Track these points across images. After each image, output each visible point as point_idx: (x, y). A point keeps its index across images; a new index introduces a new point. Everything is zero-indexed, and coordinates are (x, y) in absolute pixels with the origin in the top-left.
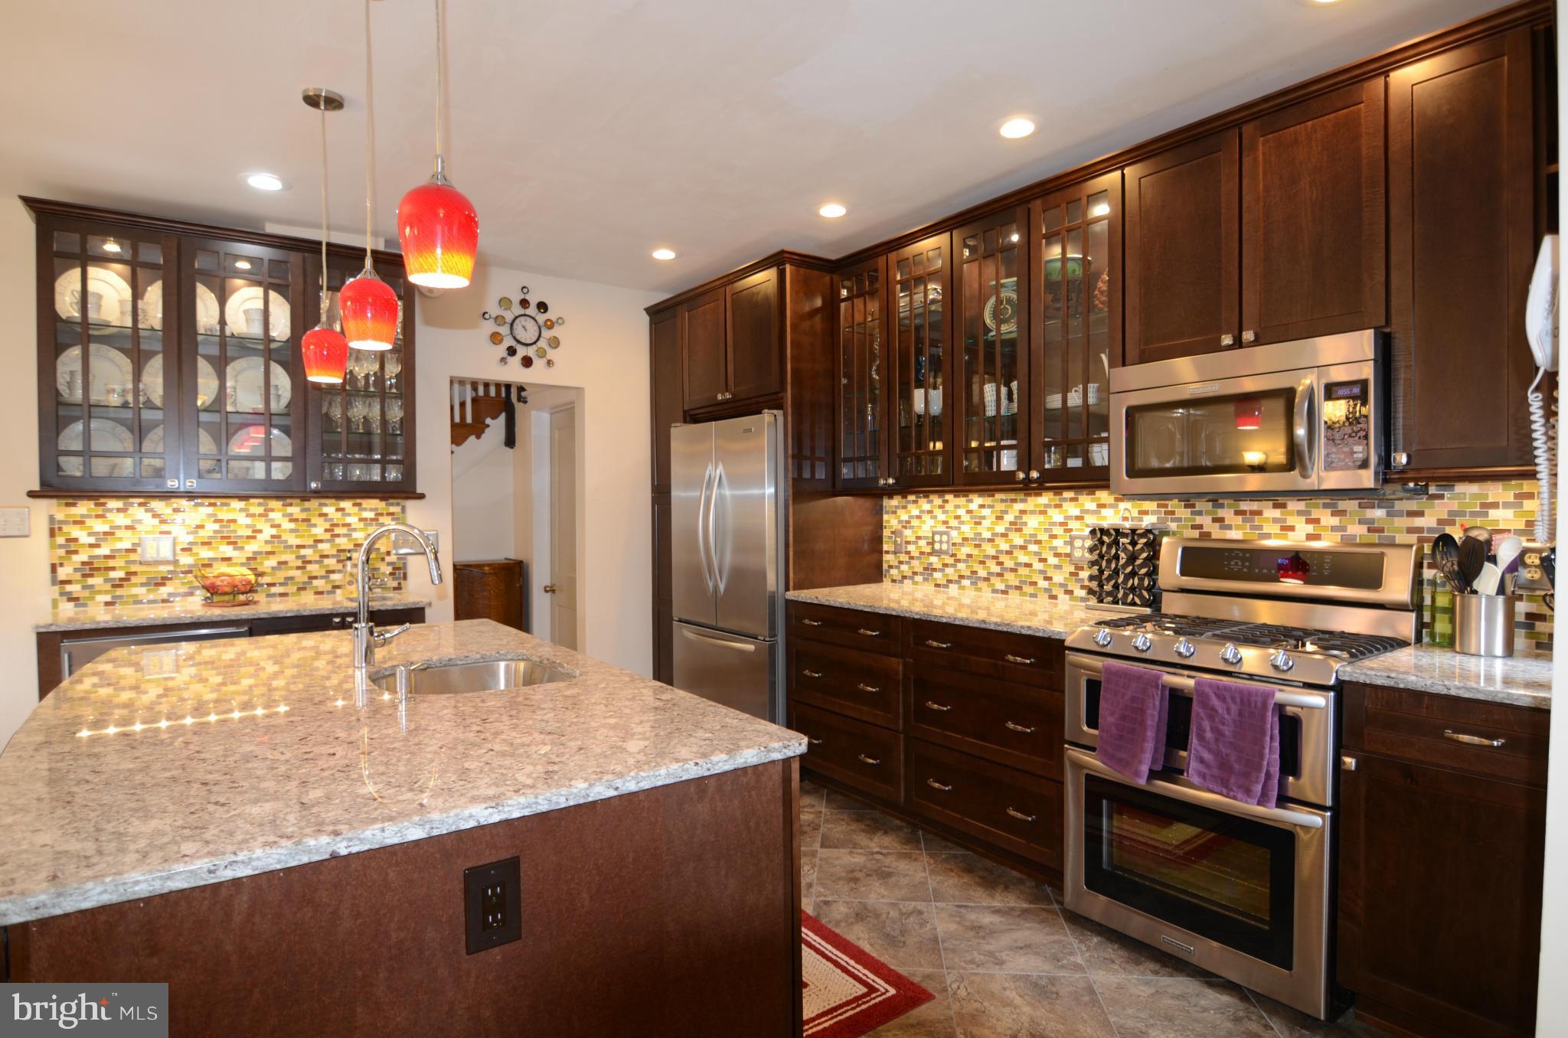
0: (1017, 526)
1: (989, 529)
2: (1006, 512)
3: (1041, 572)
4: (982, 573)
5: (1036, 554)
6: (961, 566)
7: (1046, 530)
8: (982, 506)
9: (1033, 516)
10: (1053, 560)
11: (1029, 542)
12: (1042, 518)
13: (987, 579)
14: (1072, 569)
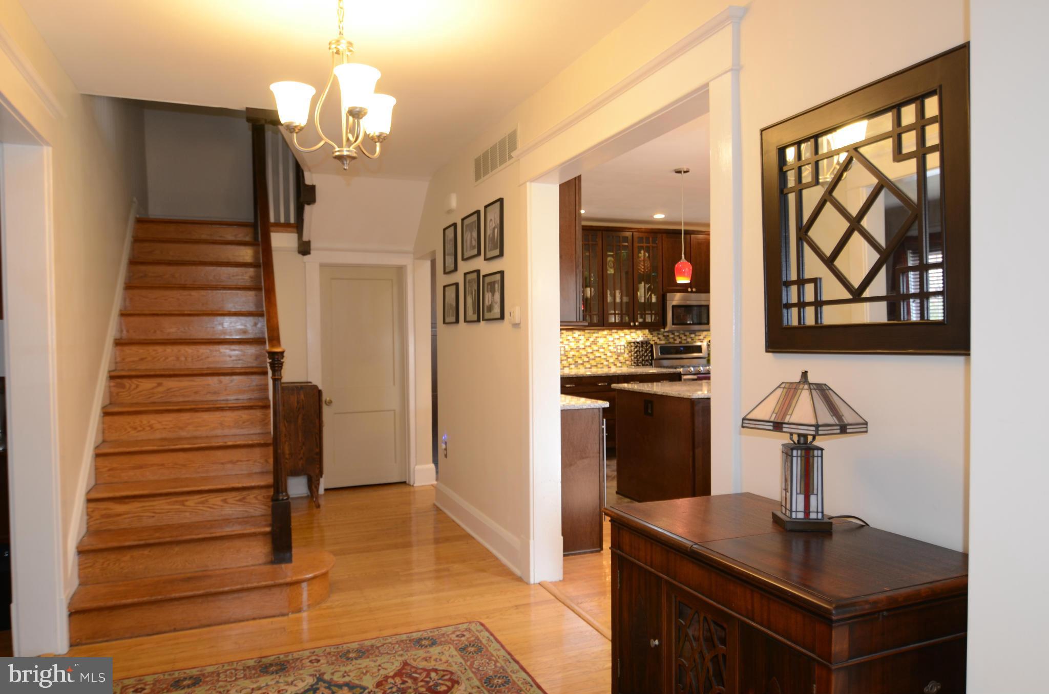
0: (595, 343)
1: (583, 344)
2: (590, 337)
3: (605, 359)
4: (580, 361)
5: (603, 352)
6: (569, 360)
7: (606, 344)
8: (579, 335)
9: (601, 339)
10: (609, 354)
11: (600, 348)
12: (605, 339)
13: (582, 364)
14: (616, 357)
